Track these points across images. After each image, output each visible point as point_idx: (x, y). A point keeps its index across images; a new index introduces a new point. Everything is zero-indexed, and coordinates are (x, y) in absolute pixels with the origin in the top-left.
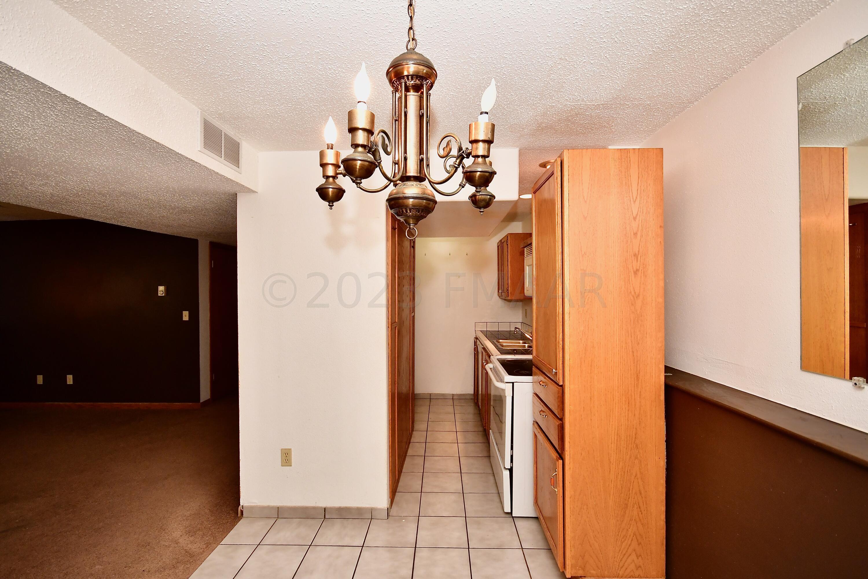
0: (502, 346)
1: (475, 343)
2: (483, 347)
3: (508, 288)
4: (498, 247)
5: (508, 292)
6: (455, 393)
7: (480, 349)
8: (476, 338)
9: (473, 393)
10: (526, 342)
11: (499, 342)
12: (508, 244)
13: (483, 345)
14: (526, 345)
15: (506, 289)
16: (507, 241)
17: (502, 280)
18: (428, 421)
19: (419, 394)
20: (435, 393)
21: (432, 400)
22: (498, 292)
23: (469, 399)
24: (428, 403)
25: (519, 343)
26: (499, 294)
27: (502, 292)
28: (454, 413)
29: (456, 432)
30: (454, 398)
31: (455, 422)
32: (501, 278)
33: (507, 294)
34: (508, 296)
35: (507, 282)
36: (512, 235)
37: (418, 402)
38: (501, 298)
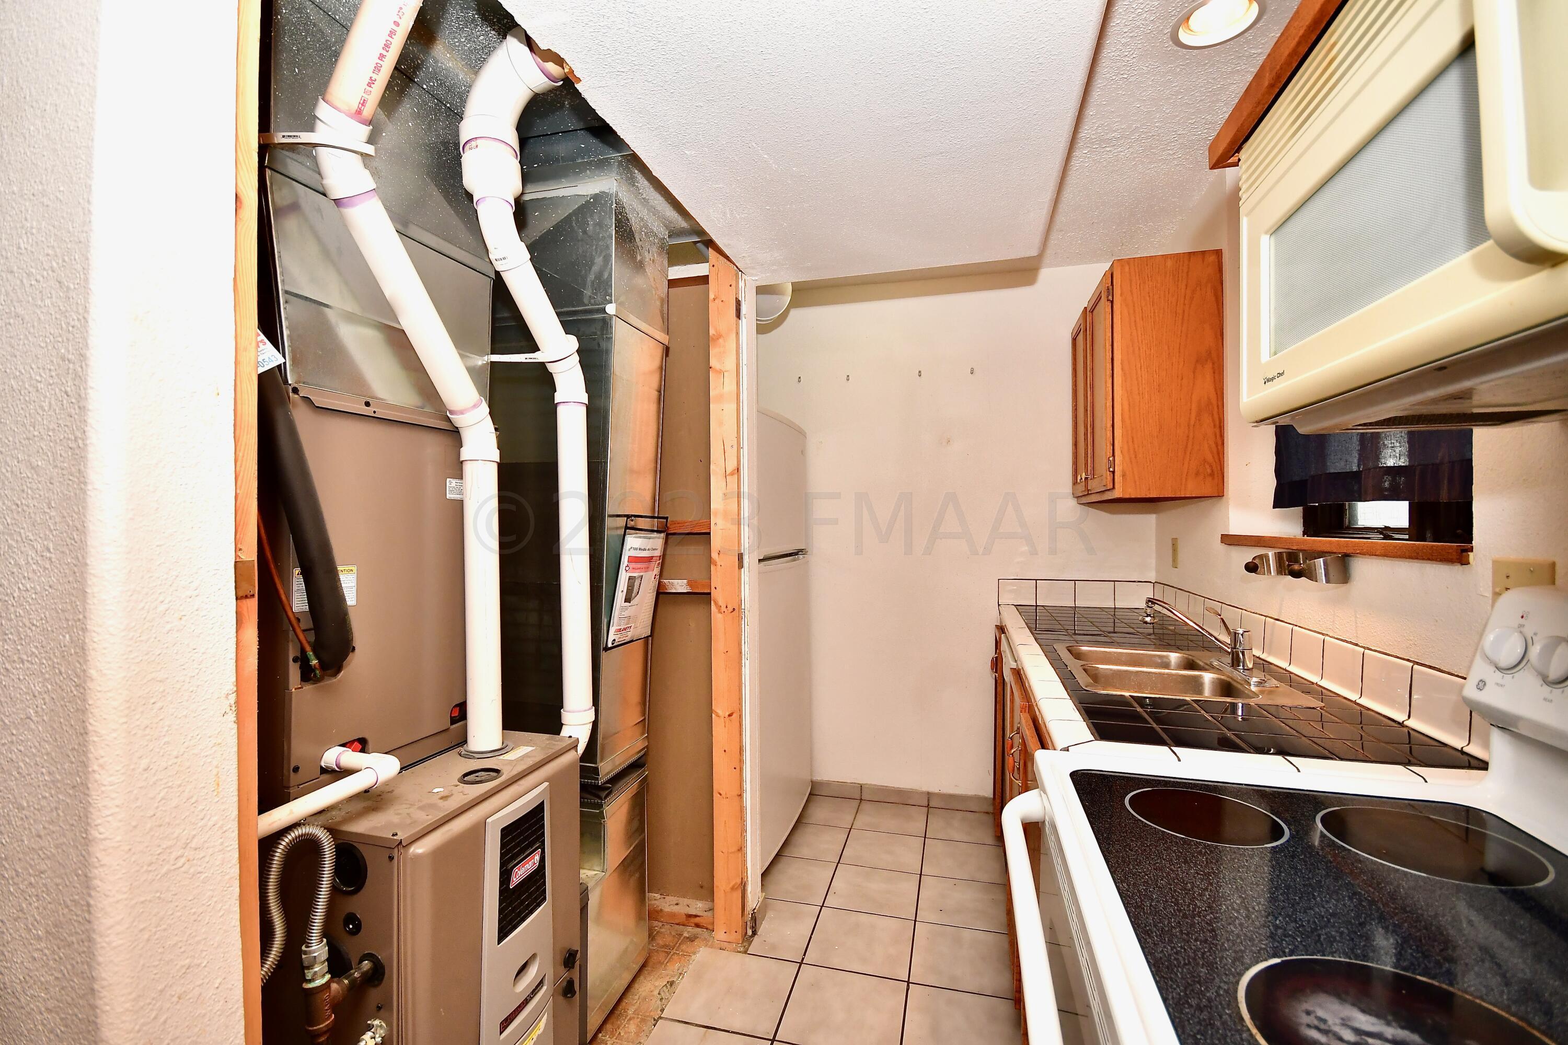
0: (1095, 677)
1: (997, 643)
2: (1014, 665)
3: (1113, 455)
4: (1074, 340)
5: (1113, 472)
6: (934, 789)
8: (1002, 630)
9: (992, 796)
10: (1200, 657)
11: (1078, 656)
12: (1112, 302)
14: (1208, 678)
15: (1105, 461)
16: (1110, 290)
17: (1086, 439)
18: (823, 906)
19: (828, 784)
20: (875, 785)
21: (865, 806)
22: (1075, 483)
23: (977, 815)
24: (850, 818)
25: (1167, 665)
26: (1078, 486)
27: (1086, 478)
28: (921, 875)
29: (908, 982)
30: (931, 805)
31: (915, 921)
32: (1086, 434)
33: (1110, 478)
34: (1114, 488)
35: (1110, 434)
36: (1129, 264)
37: (820, 812)
38: (1084, 500)
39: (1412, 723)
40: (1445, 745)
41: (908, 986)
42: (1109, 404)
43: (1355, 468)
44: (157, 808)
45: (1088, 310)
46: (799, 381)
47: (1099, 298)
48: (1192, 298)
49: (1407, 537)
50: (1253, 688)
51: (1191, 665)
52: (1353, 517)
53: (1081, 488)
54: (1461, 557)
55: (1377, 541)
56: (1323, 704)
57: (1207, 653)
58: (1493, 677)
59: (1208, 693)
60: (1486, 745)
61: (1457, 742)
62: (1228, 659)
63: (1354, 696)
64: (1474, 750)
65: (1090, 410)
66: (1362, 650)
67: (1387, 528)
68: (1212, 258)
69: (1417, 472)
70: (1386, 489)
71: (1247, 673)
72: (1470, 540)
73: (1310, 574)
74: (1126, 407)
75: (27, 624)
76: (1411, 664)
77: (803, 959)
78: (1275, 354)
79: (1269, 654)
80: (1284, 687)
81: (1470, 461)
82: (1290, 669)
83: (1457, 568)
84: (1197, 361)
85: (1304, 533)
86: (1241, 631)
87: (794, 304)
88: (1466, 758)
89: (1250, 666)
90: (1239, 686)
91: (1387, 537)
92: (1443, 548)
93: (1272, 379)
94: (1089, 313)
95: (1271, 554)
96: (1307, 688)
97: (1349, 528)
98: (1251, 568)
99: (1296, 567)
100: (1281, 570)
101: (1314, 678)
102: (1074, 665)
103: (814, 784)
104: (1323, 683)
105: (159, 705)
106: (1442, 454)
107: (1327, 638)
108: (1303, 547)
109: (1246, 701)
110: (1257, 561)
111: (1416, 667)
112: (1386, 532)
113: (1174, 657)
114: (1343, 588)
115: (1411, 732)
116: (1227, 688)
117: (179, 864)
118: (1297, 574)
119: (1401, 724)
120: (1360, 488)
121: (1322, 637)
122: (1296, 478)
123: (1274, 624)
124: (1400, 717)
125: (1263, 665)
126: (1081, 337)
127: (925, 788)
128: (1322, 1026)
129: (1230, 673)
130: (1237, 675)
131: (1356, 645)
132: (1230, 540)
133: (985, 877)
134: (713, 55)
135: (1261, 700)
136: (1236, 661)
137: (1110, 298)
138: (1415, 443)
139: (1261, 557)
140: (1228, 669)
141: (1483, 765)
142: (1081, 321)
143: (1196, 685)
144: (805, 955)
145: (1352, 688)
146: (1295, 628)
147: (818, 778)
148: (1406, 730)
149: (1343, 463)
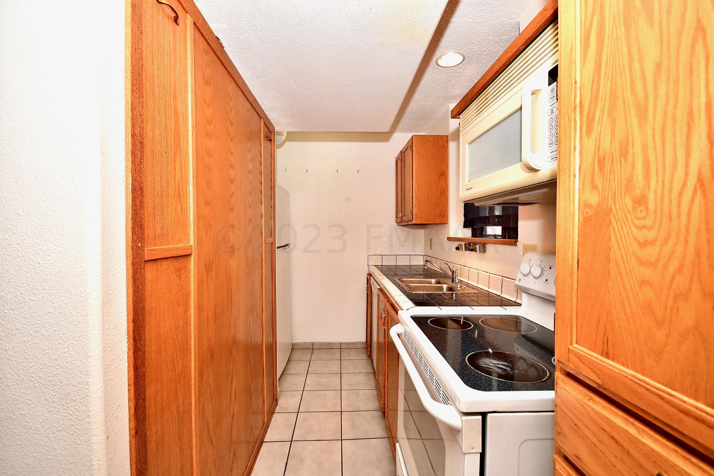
0: (410, 287)
1: (368, 281)
2: (379, 287)
3: (413, 208)
4: (397, 162)
5: (413, 214)
6: (343, 341)
7: (375, 291)
8: (370, 275)
9: (365, 341)
10: (442, 280)
11: (402, 282)
12: (412, 150)
13: (379, 285)
14: (445, 286)
15: (409, 210)
16: (412, 146)
17: (402, 201)
18: (303, 390)
19: (298, 344)
20: (319, 342)
21: (315, 351)
22: (397, 217)
23: (360, 349)
24: (309, 357)
25: (431, 283)
26: (397, 219)
27: (402, 216)
28: (341, 374)
29: (341, 412)
30: (341, 348)
31: (341, 390)
32: (402, 199)
33: (411, 216)
34: (413, 220)
35: (411, 200)
36: (418, 137)
37: (296, 356)
38: (401, 224)
39: (503, 295)
40: (511, 300)
41: (341, 413)
42: (411, 189)
43: (487, 215)
44: (111, 343)
45: (403, 151)
46: (286, 171)
47: (408, 148)
48: (438, 152)
49: (501, 238)
50: (459, 289)
51: (439, 283)
52: (486, 231)
53: (399, 220)
54: (515, 244)
55: (493, 239)
56: (478, 292)
57: (443, 279)
58: (522, 278)
59: (445, 290)
60: (521, 299)
61: (514, 299)
62: (451, 280)
63: (487, 289)
64: (518, 301)
65: (403, 189)
66: (489, 274)
67: (495, 235)
68: (445, 138)
69: (504, 217)
70: (496, 223)
71: (456, 284)
72: (517, 239)
73: (474, 250)
74: (417, 189)
75: (49, 274)
76: (502, 277)
77: (299, 411)
78: (470, 181)
79: (462, 278)
80: (467, 288)
81: (518, 214)
82: (468, 282)
83: (514, 247)
84: (440, 175)
85: (472, 237)
86: (454, 270)
87: (287, 139)
88: (516, 303)
89: (457, 282)
90: (454, 288)
91: (496, 238)
92: (511, 241)
93: (469, 189)
94: (403, 153)
95: (463, 244)
96: (474, 287)
97: (485, 235)
98: (457, 249)
99: (471, 248)
100: (466, 249)
101: (475, 284)
102: (402, 285)
103: (293, 345)
104: (478, 286)
105: (110, 304)
106: (511, 212)
107: (479, 271)
108: (473, 241)
109: (456, 292)
110: (459, 246)
111: (503, 278)
112: (495, 236)
113: (433, 281)
114: (484, 254)
115: (502, 298)
116: (450, 289)
117: (117, 366)
118: (472, 250)
119: (499, 296)
120: (489, 222)
121: (478, 271)
122: (470, 218)
123: (463, 268)
124: (499, 294)
125: (461, 281)
126: (399, 161)
127: (339, 341)
128: (486, 364)
129: (451, 284)
130: (454, 285)
131: (487, 272)
132: (449, 239)
133: (365, 371)
134: (284, 50)
135: (461, 291)
136: (453, 281)
137: (412, 149)
138: (503, 209)
139: (460, 245)
140: (450, 283)
141: (520, 305)
142: (400, 155)
143: (441, 289)
144: (299, 409)
145: (486, 286)
146: (470, 268)
147: (295, 341)
148: (500, 297)
149: (484, 213)
